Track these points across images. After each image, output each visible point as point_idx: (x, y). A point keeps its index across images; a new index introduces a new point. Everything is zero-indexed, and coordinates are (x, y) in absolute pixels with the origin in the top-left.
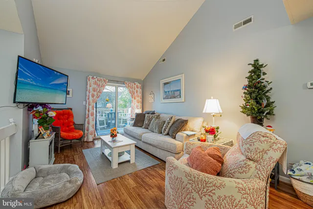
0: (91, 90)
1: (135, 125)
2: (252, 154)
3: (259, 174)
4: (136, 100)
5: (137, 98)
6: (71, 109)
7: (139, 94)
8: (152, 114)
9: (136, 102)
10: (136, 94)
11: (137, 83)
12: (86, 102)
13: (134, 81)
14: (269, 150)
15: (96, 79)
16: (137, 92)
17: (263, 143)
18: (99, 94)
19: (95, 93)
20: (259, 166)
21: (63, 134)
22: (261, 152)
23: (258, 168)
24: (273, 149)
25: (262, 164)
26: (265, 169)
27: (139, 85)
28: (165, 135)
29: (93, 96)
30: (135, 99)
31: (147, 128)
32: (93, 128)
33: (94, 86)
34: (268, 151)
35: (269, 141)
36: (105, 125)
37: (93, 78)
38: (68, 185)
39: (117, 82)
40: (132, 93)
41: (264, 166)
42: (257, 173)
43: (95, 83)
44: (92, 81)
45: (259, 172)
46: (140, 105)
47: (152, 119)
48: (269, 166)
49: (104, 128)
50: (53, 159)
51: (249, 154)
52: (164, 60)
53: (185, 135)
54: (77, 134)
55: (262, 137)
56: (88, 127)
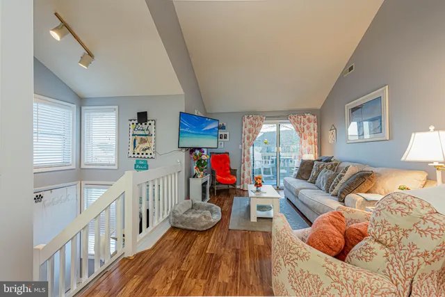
0: (247, 132)
1: (299, 176)
2: (377, 230)
3: (389, 270)
4: (307, 141)
5: (308, 138)
6: (228, 153)
7: (312, 131)
8: (327, 161)
9: (307, 144)
10: (306, 132)
11: (308, 116)
12: (242, 144)
13: (302, 112)
14: (410, 230)
15: (252, 118)
16: (308, 128)
17: (394, 213)
18: (255, 135)
19: (251, 135)
20: (393, 255)
21: (218, 177)
22: (394, 230)
23: (390, 259)
24: (417, 228)
25: (397, 254)
26: (400, 263)
27: (312, 117)
28: (333, 195)
29: (248, 138)
30: (305, 139)
31: (315, 183)
32: (249, 175)
33: (249, 127)
34: (408, 232)
35: (407, 211)
36: (271, 175)
37: (248, 117)
38: (203, 219)
39: (278, 117)
40: (300, 131)
41: (400, 258)
42: (388, 267)
43: (251, 123)
44: (247, 121)
45: (390, 267)
46: (314, 147)
47: (322, 168)
48: (409, 259)
49: (270, 178)
50: (208, 199)
51: (373, 230)
52: (351, 69)
53: (360, 199)
54: (230, 179)
55: (395, 203)
56: (244, 174)
